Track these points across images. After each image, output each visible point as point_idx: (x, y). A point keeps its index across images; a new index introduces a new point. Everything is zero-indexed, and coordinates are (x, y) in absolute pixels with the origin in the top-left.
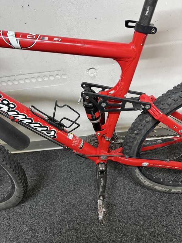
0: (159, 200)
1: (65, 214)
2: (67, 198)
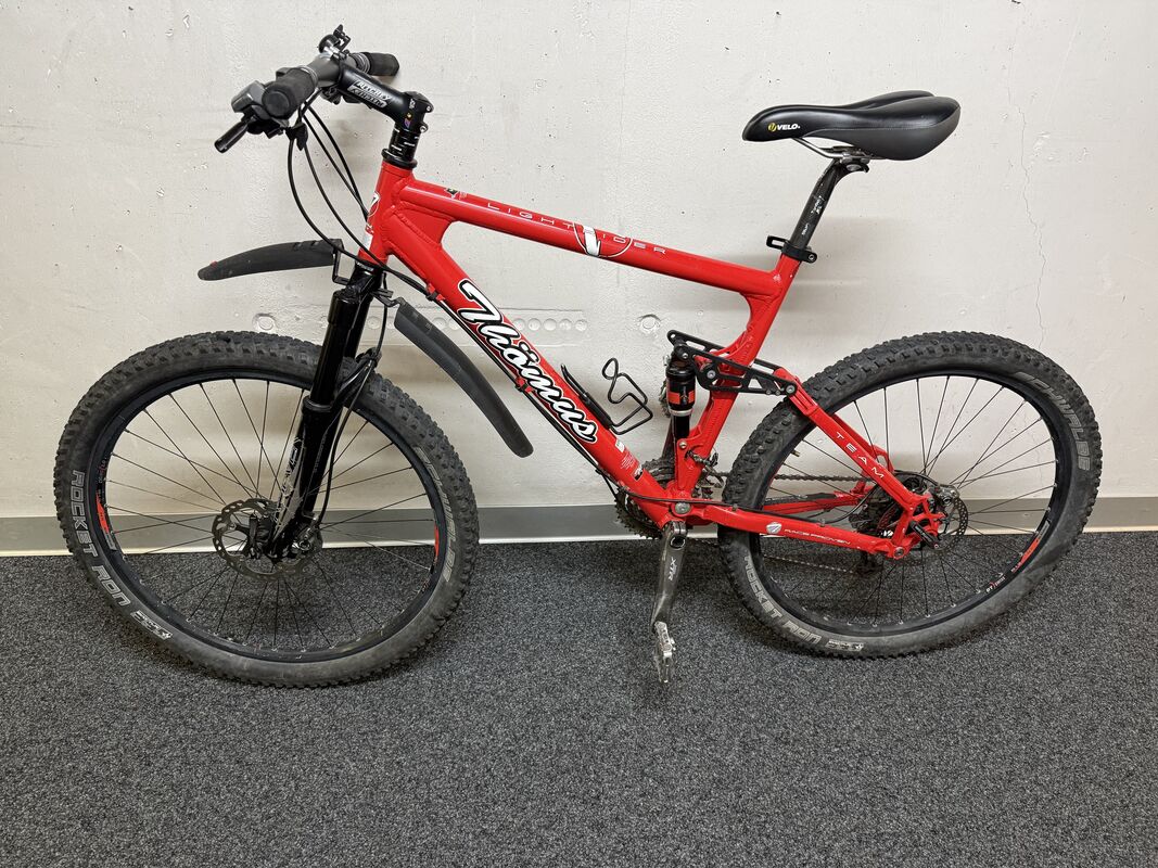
0: (795, 672)
1: (542, 697)
2: (541, 659)
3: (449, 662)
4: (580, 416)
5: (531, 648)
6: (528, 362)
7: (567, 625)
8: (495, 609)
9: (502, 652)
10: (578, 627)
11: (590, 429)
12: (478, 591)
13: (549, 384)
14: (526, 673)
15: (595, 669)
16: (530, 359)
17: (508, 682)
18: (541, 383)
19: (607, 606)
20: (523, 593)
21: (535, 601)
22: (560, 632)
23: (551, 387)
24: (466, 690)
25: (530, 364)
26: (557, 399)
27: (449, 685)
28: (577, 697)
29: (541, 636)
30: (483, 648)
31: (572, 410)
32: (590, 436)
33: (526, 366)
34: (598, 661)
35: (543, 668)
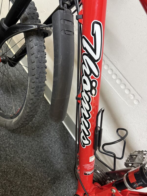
3: (13, 135)
4: (87, 134)
5: (31, 156)
6: (88, 91)
7: (46, 161)
8: (39, 136)
9: (24, 148)
10: (46, 165)
11: (86, 142)
12: (43, 127)
13: (88, 109)
14: (20, 160)
15: (34, 181)
16: (91, 91)
17: (13, 157)
18: (86, 106)
19: (60, 168)
20: (49, 140)
21: (49, 145)
22: (42, 160)
23: (88, 111)
24: (4, 146)
25: (89, 93)
26: (85, 118)
27: (4, 140)
28: (19, 183)
29: (37, 156)
30: (23, 141)
31: (87, 129)
32: (84, 144)
33: (86, 92)
34: (37, 180)
35: (25, 164)
